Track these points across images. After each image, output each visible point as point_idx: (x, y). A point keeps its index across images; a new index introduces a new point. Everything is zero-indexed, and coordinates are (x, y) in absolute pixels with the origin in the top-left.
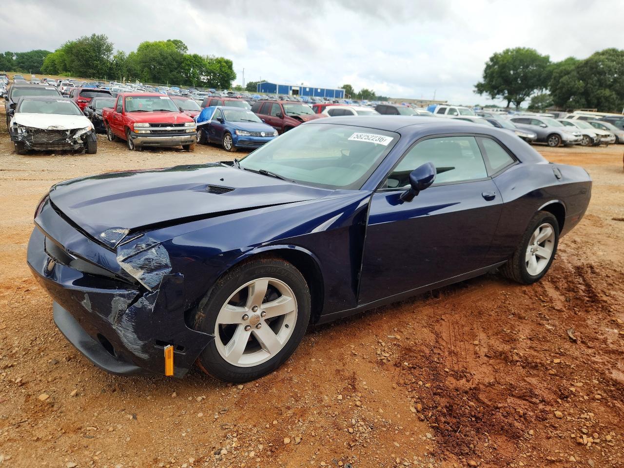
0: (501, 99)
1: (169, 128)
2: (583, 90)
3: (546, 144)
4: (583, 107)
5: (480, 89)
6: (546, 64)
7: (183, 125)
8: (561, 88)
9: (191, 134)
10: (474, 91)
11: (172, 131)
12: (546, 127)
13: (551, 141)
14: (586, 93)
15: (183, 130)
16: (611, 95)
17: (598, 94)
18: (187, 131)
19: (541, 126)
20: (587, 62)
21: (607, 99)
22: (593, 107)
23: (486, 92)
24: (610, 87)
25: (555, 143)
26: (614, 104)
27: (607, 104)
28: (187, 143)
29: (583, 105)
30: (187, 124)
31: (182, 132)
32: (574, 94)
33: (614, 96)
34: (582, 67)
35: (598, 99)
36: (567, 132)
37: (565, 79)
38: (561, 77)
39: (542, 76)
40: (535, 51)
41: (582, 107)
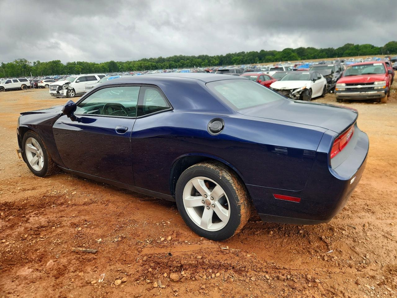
1: (359, 86)
7: (373, 84)
9: (378, 90)
11: (361, 88)
15: (372, 88)
18: (375, 88)
28: (374, 97)
30: (376, 83)
31: (372, 89)
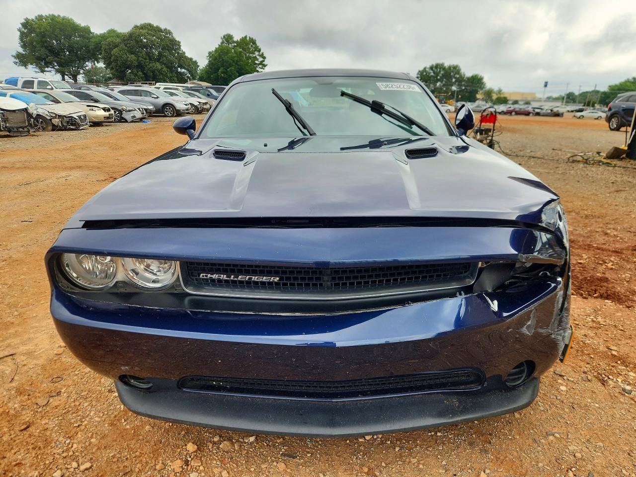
0: (53, 72)
2: (137, 64)
3: (163, 115)
4: (143, 81)
5: (22, 60)
6: (89, 35)
8: (116, 61)
10: (16, 63)
12: (158, 98)
13: (166, 111)
14: (140, 66)
16: (162, 68)
17: (151, 67)
19: (153, 97)
20: (131, 35)
21: (160, 71)
22: (151, 79)
23: (31, 64)
24: (158, 60)
25: (171, 113)
26: (167, 77)
27: (161, 77)
29: (142, 78)
32: (129, 67)
33: (165, 69)
34: (128, 40)
35: (153, 72)
36: (177, 102)
37: (115, 51)
38: (111, 49)
39: (91, 47)
40: (72, 19)
41: (141, 80)
